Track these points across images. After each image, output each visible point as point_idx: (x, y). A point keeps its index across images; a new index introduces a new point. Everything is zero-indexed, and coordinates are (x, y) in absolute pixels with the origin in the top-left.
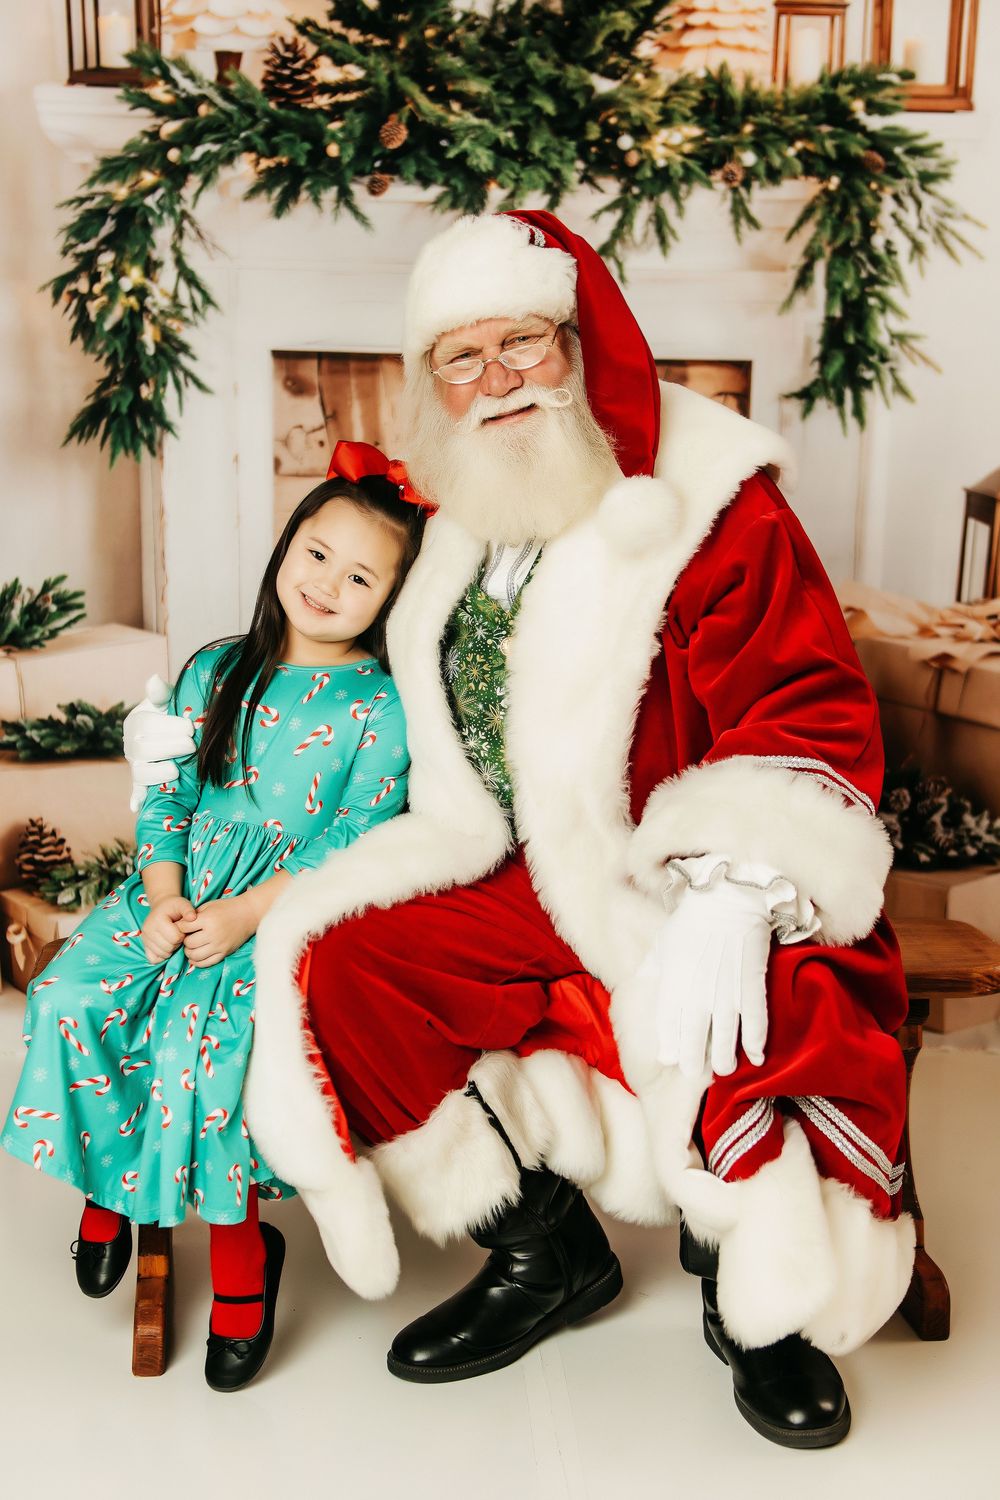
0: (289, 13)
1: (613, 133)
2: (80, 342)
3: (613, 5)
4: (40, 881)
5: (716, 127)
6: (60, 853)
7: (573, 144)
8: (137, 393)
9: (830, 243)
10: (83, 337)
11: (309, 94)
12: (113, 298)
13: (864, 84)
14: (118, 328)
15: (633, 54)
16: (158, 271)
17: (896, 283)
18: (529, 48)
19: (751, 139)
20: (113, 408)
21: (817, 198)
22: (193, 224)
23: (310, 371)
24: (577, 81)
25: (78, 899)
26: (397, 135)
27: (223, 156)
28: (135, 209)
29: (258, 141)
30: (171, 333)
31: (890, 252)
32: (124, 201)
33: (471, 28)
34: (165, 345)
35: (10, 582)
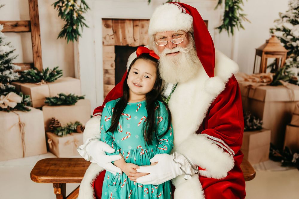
2: (60, 17)
4: (54, 130)
6: (58, 125)
8: (73, 28)
10: (61, 15)
12: (67, 7)
14: (68, 14)
17: (241, 3)
20: (68, 31)
23: (110, 23)
25: (62, 134)
30: (80, 14)
34: (79, 17)
35: (47, 68)
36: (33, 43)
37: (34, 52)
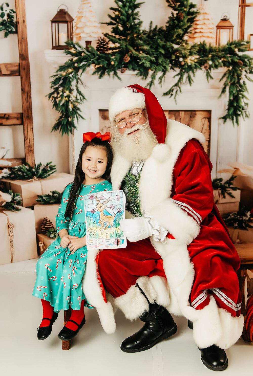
0: (102, 32)
1: (178, 57)
2: (55, 108)
3: (178, 28)
4: (46, 232)
5: (202, 56)
6: (51, 225)
7: (169, 60)
8: (68, 120)
9: (230, 82)
10: (55, 107)
11: (107, 50)
12: (62, 98)
13: (238, 45)
14: (63, 105)
15: (183, 39)
16: (73, 91)
17: (246, 91)
18: (158, 38)
19: (210, 58)
20: (62, 123)
21: (227, 71)
22: (80, 81)
24: (169, 46)
25: (55, 236)
26: (127, 59)
27: (87, 65)
28: (67, 77)
29: (95, 61)
30: (75, 106)
31: (244, 84)
32: (65, 76)
33: (145, 34)
34: (74, 109)
35: (39, 163)
36: (25, 137)
37: (26, 146)
